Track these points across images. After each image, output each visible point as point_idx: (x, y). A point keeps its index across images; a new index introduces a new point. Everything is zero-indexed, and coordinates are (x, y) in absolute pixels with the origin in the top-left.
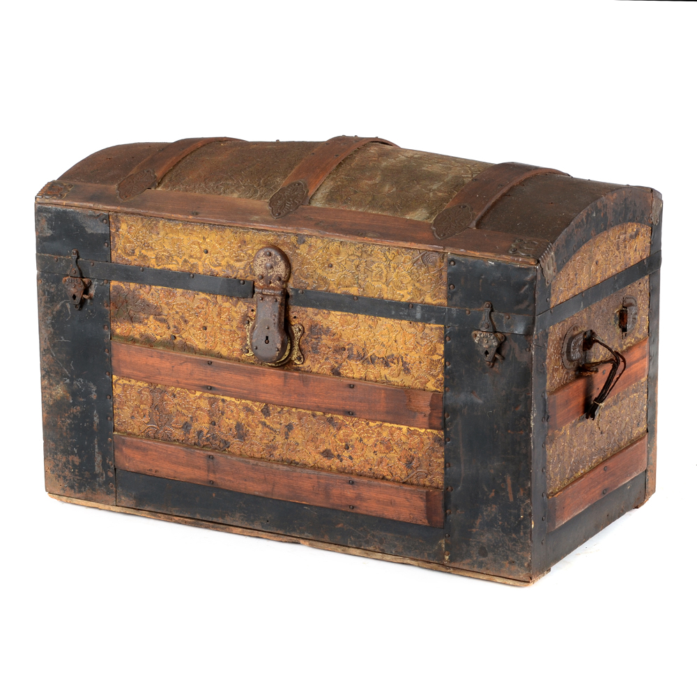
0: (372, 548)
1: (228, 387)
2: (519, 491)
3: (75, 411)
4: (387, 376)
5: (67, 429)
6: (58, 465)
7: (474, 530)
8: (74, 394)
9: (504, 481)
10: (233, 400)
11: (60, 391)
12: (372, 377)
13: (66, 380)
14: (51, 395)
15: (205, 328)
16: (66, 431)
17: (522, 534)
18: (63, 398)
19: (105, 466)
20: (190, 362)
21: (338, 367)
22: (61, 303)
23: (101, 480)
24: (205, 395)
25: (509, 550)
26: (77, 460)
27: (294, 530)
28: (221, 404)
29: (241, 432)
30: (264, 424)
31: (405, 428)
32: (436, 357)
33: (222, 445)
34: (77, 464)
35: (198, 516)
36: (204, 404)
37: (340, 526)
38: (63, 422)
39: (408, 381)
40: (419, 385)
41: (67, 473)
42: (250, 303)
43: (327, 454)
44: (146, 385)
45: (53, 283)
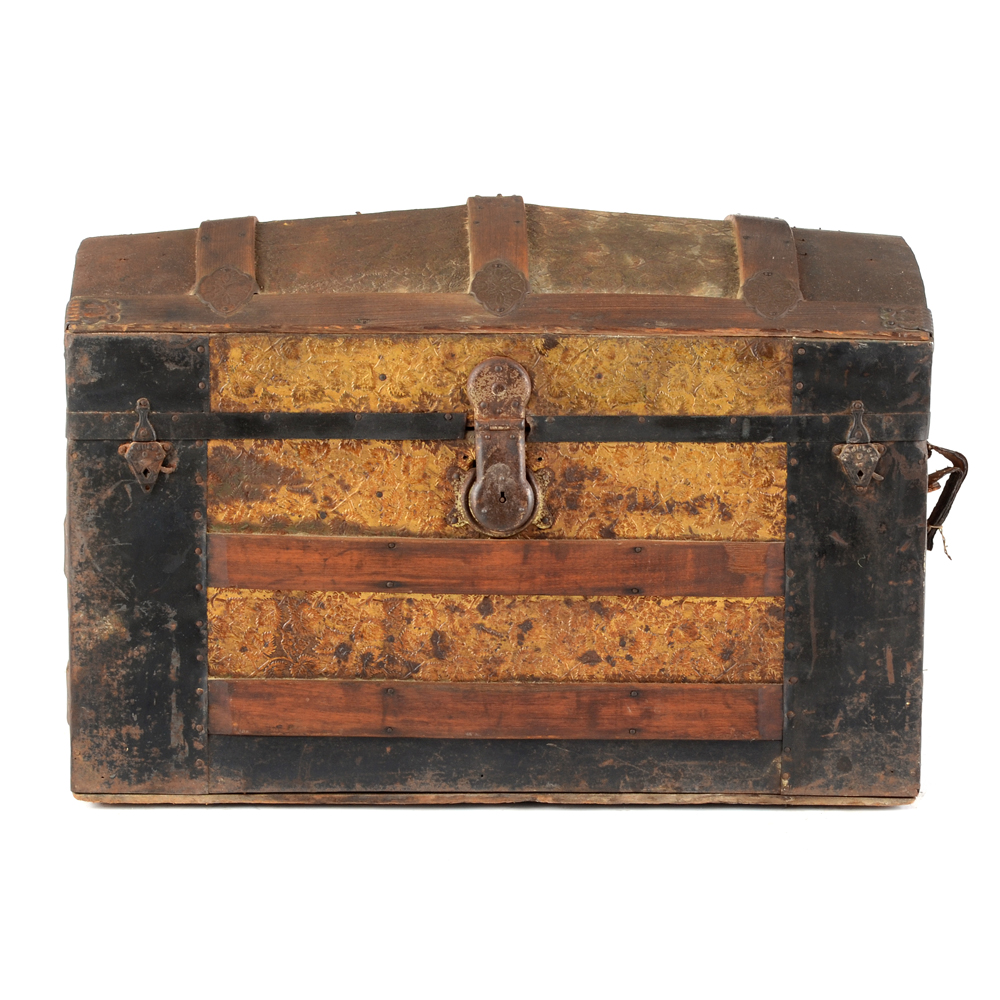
0: (660, 789)
1: (422, 577)
2: (904, 667)
3: (136, 653)
4: (694, 527)
5: (119, 684)
6: (98, 746)
7: (831, 735)
8: (134, 627)
9: (882, 656)
10: (429, 597)
11: (109, 625)
12: (666, 533)
13: (120, 607)
14: (90, 635)
15: (380, 494)
16: (119, 688)
17: (907, 728)
18: (114, 636)
19: (189, 734)
20: (357, 549)
21: (611, 525)
22: (114, 487)
23: (181, 757)
24: (378, 596)
25: (886, 755)
26: (136, 732)
27: (529, 782)
28: (405, 606)
29: (439, 646)
30: (481, 628)
31: (720, 601)
32: (773, 491)
33: (405, 670)
34: (137, 738)
35: (358, 787)
36: (374, 611)
37: (606, 763)
38: (112, 674)
39: (727, 531)
40: (745, 535)
41: (116, 755)
42: (460, 445)
43: (590, 658)
44: (270, 595)
45: (99, 456)
